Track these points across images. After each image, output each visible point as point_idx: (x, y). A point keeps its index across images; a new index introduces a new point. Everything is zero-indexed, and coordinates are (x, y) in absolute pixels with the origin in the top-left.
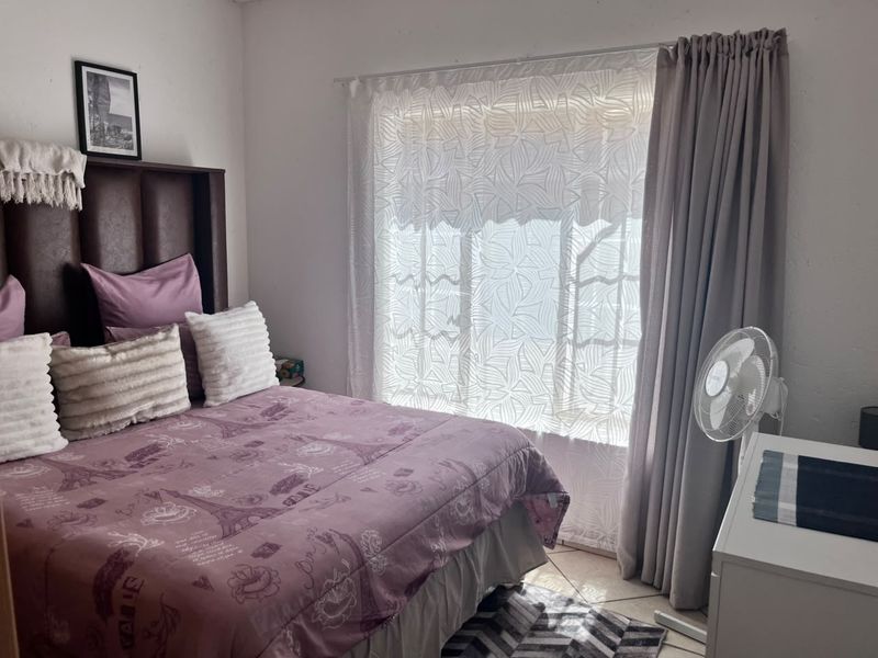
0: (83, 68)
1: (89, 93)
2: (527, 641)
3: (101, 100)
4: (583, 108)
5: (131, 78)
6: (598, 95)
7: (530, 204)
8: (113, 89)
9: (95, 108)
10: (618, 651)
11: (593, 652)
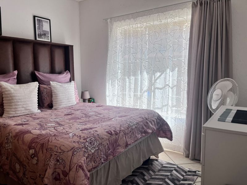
0: (36, 17)
1: (37, 24)
2: (157, 173)
3: (41, 26)
4: (172, 21)
5: (49, 21)
6: (176, 17)
7: (157, 50)
8: (44, 23)
9: (39, 28)
10: (184, 177)
11: (177, 177)
